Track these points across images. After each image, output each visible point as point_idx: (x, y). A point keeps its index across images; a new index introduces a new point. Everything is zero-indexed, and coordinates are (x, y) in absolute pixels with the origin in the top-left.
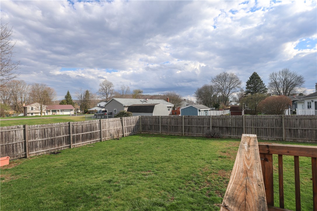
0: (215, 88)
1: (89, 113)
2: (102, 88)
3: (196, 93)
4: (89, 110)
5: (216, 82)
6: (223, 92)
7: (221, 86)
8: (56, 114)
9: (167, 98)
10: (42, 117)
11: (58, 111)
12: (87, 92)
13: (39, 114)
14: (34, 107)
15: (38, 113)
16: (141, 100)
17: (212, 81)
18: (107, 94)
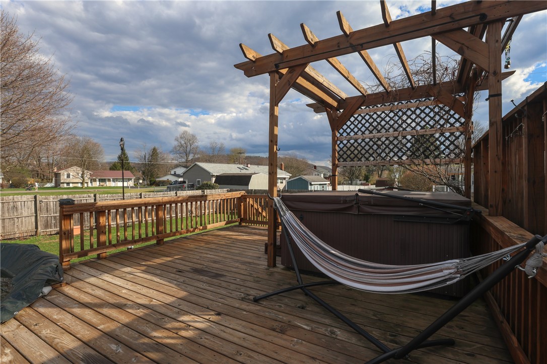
1: (158, 184)
2: (180, 145)
4: (157, 180)
8: (105, 185)
9: (282, 165)
10: (84, 189)
11: (109, 180)
12: (154, 150)
13: (79, 185)
14: (71, 174)
15: (78, 183)
16: (240, 166)
18: (187, 155)
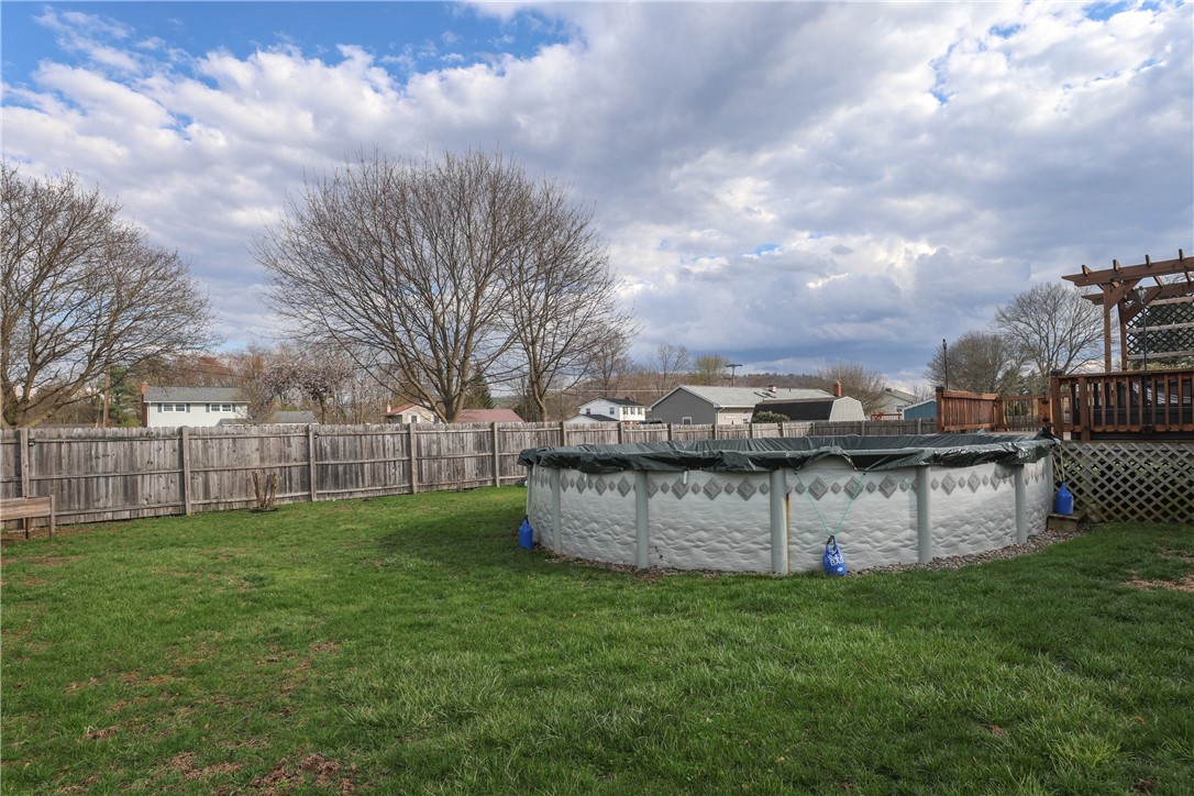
0: (1011, 346)
3: (932, 366)
5: (1016, 323)
6: (1043, 360)
7: (1037, 337)
9: (836, 386)
16: (756, 390)
17: (998, 320)
